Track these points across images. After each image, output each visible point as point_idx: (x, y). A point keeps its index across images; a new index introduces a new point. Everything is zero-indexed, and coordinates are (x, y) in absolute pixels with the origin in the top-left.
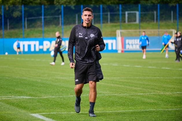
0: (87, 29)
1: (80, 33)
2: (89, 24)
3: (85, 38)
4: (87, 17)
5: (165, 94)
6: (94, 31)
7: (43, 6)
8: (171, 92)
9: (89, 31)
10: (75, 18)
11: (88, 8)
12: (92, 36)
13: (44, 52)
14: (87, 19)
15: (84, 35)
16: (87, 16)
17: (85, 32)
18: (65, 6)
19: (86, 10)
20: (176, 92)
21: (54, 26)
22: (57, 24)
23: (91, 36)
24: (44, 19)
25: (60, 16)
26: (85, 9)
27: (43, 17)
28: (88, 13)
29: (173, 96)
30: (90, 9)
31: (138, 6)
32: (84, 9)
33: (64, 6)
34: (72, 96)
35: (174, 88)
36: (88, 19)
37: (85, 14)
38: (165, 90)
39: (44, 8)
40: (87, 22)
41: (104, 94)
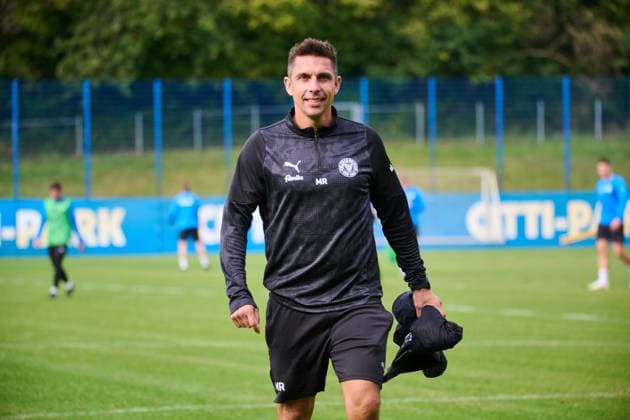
0: (321, 140)
1: (287, 164)
2: (324, 118)
3: (318, 182)
4: (312, 84)
5: (454, 403)
6: (352, 143)
7: (15, 85)
8: (475, 395)
9: (328, 147)
10: (133, 126)
11: (313, 41)
12: (349, 168)
13: (19, 252)
14: (309, 95)
15: (310, 167)
16: (314, 78)
17: (314, 156)
18: (96, 83)
19: (304, 52)
20: (494, 393)
21: (55, 156)
22: (68, 150)
23: (341, 168)
24: (21, 130)
25: (78, 122)
26: (303, 44)
27: (14, 125)
28: (316, 64)
29: (485, 409)
30: (324, 44)
31: (357, 86)
32: (294, 49)
33: (91, 87)
34: (121, 411)
35: (488, 381)
36: (316, 93)
37: (303, 71)
38: (453, 388)
39: (21, 93)
40: (312, 111)
41: (235, 403)
